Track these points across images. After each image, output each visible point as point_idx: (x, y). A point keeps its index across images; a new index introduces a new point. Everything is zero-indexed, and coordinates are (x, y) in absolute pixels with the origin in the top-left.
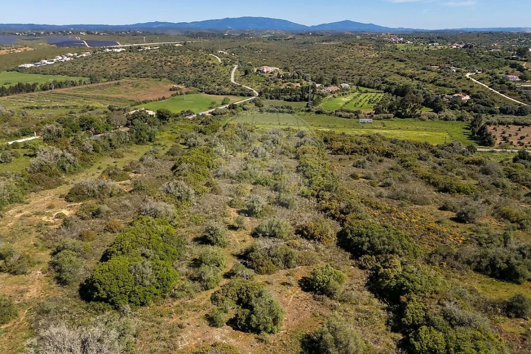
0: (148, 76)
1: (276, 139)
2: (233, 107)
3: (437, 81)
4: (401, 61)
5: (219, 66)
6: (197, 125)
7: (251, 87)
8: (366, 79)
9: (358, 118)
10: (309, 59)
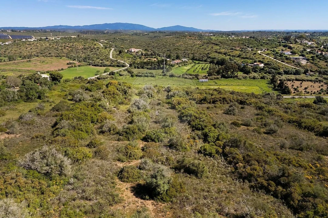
0: (52, 56)
1: (150, 93)
2: (112, 73)
3: (242, 56)
4: (217, 45)
5: (101, 49)
6: (84, 84)
7: (124, 61)
8: (197, 56)
9: (198, 79)
10: (159, 45)
